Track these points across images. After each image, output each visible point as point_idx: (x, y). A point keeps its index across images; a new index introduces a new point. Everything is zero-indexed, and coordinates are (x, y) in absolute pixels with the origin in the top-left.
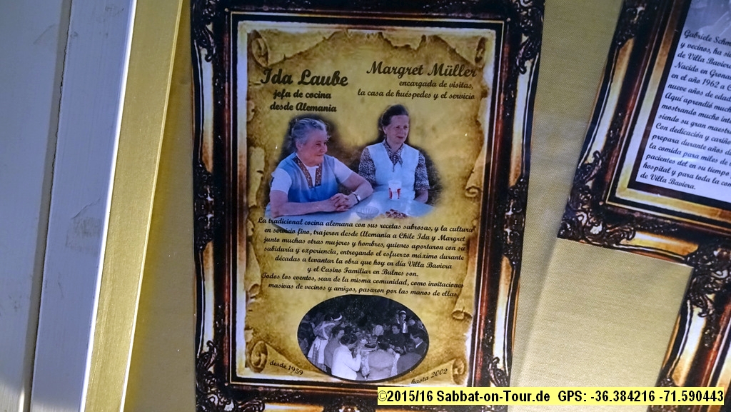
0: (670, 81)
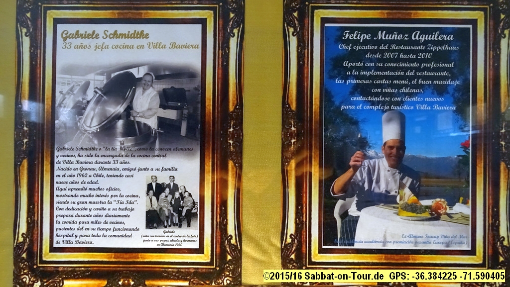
0: (56, 179)
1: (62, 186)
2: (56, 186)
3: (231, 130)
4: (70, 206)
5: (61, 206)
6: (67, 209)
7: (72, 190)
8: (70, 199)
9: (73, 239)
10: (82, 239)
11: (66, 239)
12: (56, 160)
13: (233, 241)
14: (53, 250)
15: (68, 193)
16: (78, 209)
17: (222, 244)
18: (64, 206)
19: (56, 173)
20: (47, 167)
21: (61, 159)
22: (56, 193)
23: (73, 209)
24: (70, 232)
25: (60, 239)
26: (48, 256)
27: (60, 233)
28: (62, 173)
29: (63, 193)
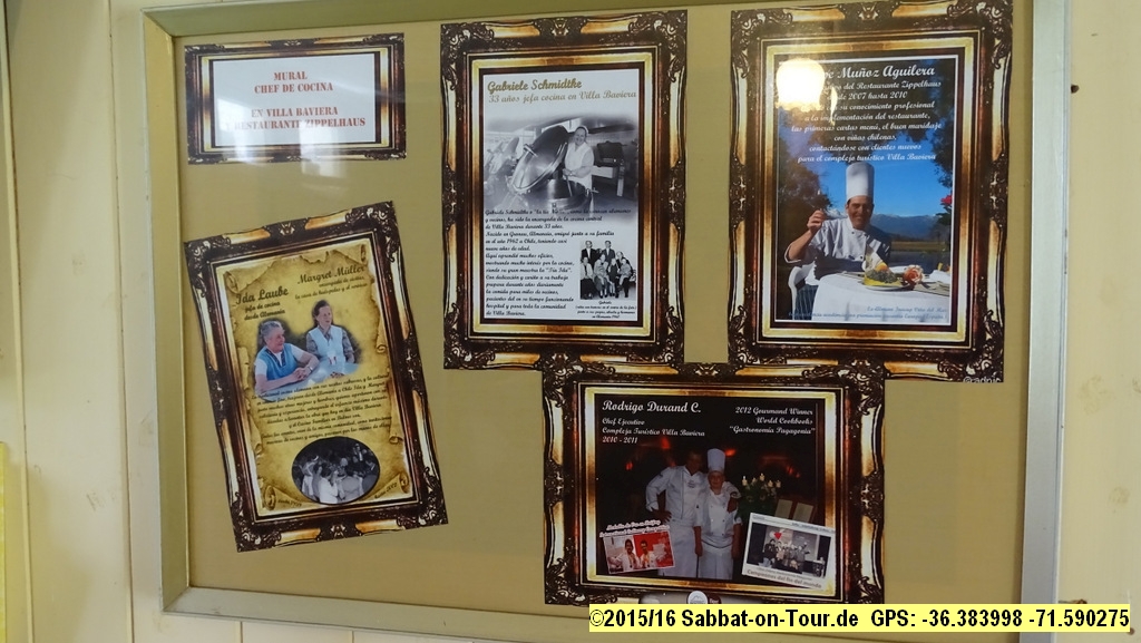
0: (486, 245)
1: (492, 253)
2: (485, 252)
3: (673, 188)
4: (501, 274)
5: (491, 274)
6: (498, 278)
7: (502, 257)
8: (501, 267)
9: (504, 310)
10: (514, 310)
11: (497, 309)
12: (485, 225)
13: (675, 314)
14: (484, 321)
15: (498, 260)
16: (509, 278)
17: (663, 316)
18: (495, 274)
19: (486, 239)
20: (476, 232)
21: (490, 224)
22: (486, 260)
23: (503, 278)
24: (501, 303)
25: (491, 310)
26: (479, 328)
27: (490, 303)
28: (491, 238)
29: (493, 260)
